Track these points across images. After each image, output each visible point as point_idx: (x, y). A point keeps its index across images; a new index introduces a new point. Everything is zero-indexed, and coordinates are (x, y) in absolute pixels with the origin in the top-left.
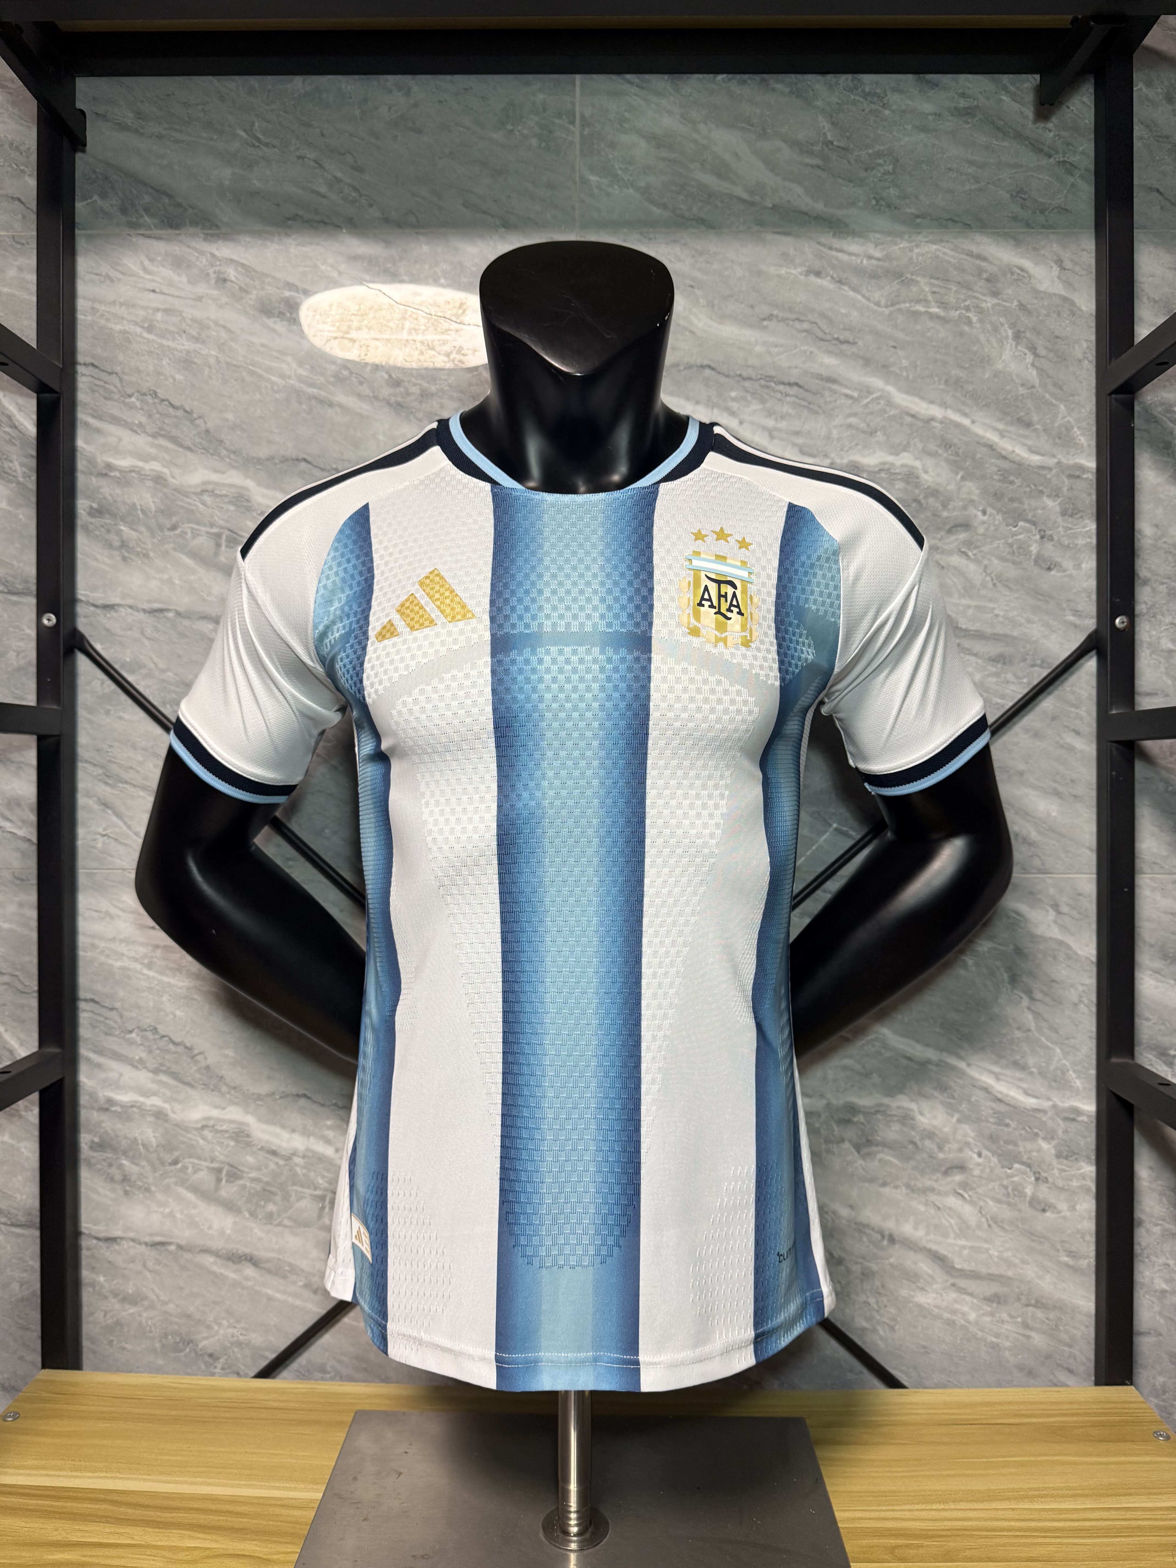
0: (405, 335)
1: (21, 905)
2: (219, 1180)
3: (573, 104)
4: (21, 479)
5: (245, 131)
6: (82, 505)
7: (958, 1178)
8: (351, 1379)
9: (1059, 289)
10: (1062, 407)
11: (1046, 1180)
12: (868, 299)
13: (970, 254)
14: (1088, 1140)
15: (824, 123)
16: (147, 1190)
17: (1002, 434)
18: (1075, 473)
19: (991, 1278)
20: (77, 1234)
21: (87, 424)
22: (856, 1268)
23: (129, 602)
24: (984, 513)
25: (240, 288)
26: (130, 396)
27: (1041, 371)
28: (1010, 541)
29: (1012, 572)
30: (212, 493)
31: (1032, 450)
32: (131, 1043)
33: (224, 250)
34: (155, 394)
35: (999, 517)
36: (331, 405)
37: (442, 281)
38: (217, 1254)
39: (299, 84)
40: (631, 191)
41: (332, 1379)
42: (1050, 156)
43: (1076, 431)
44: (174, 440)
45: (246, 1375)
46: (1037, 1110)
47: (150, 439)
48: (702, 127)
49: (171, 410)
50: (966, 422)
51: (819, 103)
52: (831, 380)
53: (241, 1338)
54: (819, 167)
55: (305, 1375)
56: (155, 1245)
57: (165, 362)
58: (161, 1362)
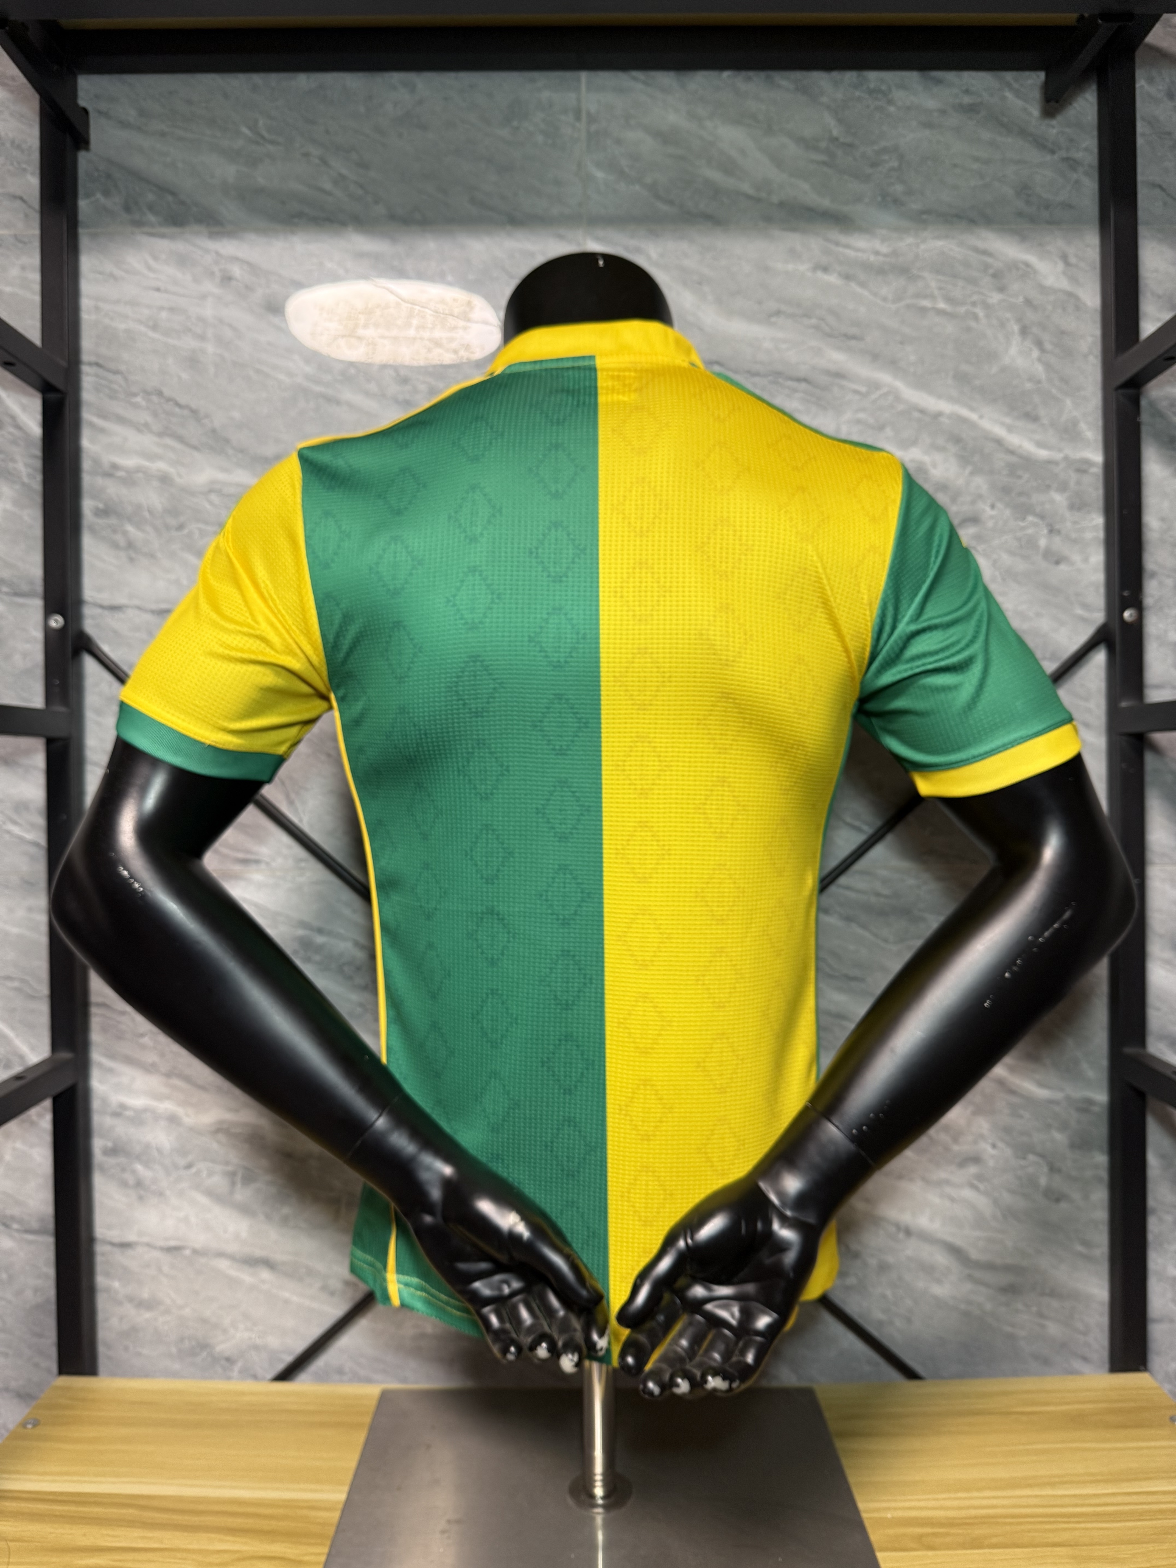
0: (412, 332)
1: (30, 909)
2: (233, 1184)
3: (579, 100)
4: (26, 480)
5: (250, 128)
6: (88, 505)
7: (973, 1170)
8: (368, 1381)
9: (1064, 284)
10: (1068, 402)
11: (1059, 1171)
12: (875, 294)
13: (977, 250)
14: (1101, 1131)
15: (829, 120)
16: (161, 1194)
17: (1010, 429)
18: (1082, 467)
19: (1007, 1268)
20: (91, 1240)
21: (92, 425)
22: (873, 1262)
23: (136, 602)
24: (993, 507)
25: (247, 287)
26: (135, 395)
27: (1048, 366)
28: (1019, 534)
29: (1021, 566)
30: (219, 492)
31: (1040, 444)
32: (143, 1047)
33: (228, 247)
34: (160, 393)
35: (1008, 512)
36: (338, 403)
37: (450, 278)
38: (232, 1257)
39: (303, 81)
40: (637, 187)
41: (351, 1381)
42: (1053, 152)
43: (1083, 426)
44: (180, 439)
45: (263, 1379)
46: (1051, 1102)
47: (156, 439)
48: (709, 124)
49: (177, 410)
50: (974, 417)
51: (824, 99)
52: (839, 375)
53: (259, 1341)
54: (824, 163)
55: (323, 1378)
56: (170, 1250)
57: (170, 361)
58: (177, 1366)
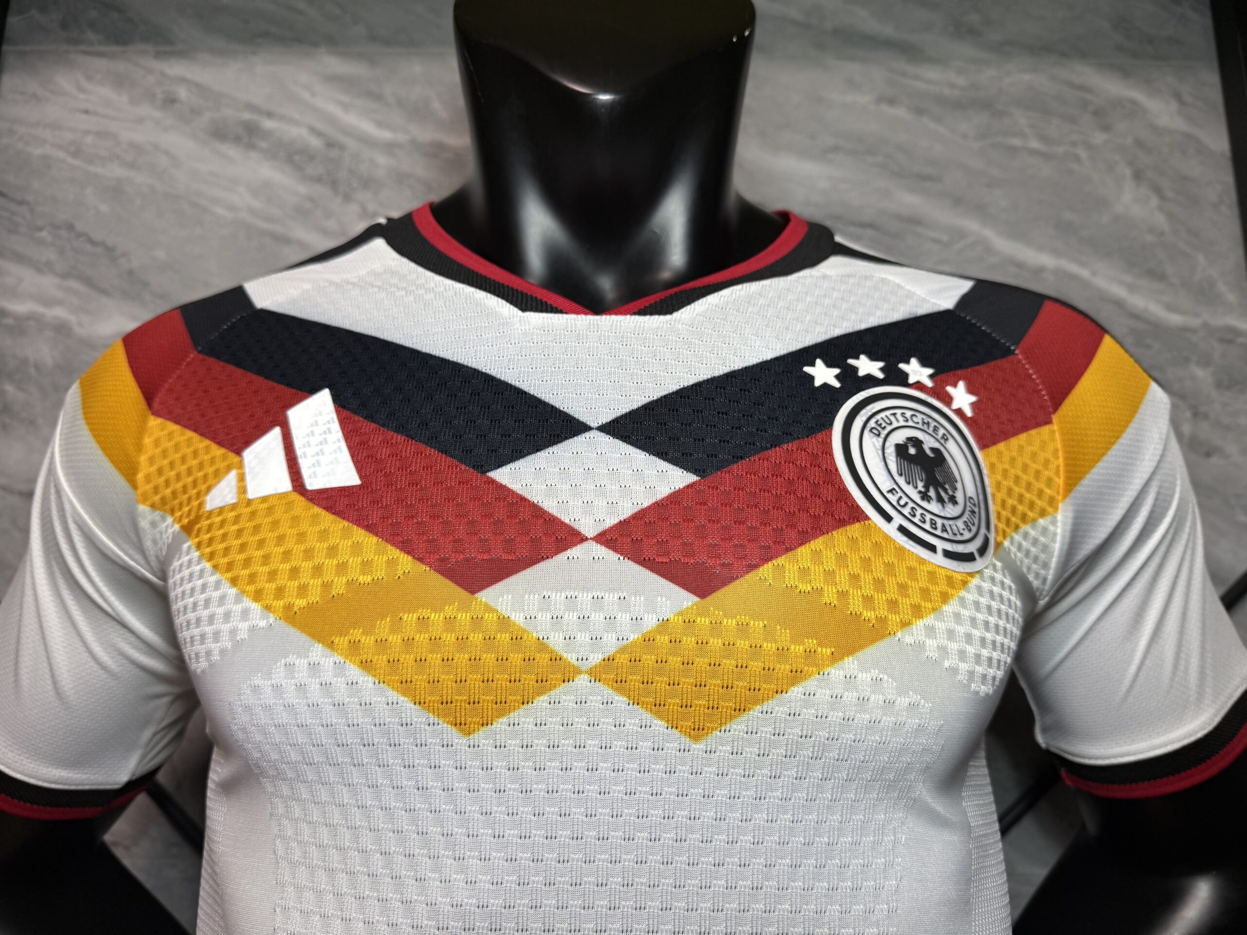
9: (1180, 124)
12: (953, 131)
13: (1072, 85)
17: (1131, 288)
18: (1226, 336)
25: (192, 110)
27: (1170, 216)
31: (1170, 308)
33: (176, 68)
34: (71, 227)
47: (57, 281)
57: (89, 191)
